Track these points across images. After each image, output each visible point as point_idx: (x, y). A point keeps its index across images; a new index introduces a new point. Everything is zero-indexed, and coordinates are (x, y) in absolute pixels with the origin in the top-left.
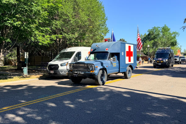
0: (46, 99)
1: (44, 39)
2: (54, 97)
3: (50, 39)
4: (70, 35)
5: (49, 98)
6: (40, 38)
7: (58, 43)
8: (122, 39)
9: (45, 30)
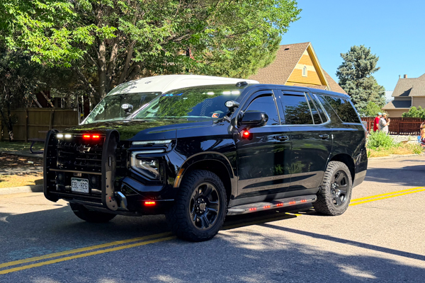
0: (36, 262)
1: (49, 41)
2: (65, 259)
3: (70, 40)
4: (147, 29)
5: (45, 260)
6: (34, 40)
7: (104, 60)
8: (357, 46)
9: (53, 11)
